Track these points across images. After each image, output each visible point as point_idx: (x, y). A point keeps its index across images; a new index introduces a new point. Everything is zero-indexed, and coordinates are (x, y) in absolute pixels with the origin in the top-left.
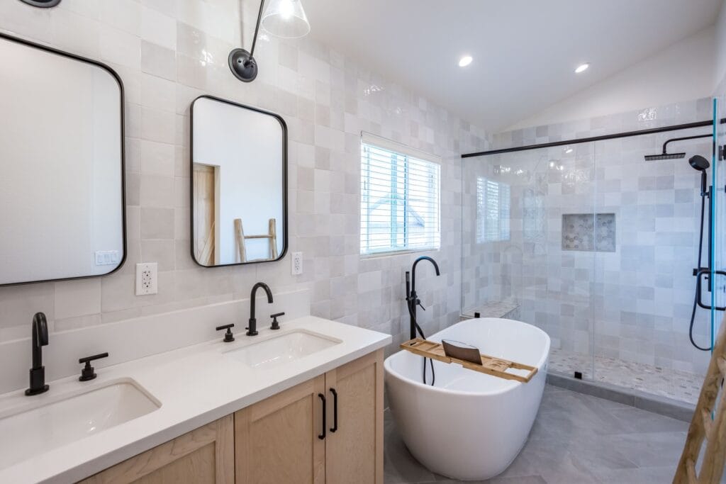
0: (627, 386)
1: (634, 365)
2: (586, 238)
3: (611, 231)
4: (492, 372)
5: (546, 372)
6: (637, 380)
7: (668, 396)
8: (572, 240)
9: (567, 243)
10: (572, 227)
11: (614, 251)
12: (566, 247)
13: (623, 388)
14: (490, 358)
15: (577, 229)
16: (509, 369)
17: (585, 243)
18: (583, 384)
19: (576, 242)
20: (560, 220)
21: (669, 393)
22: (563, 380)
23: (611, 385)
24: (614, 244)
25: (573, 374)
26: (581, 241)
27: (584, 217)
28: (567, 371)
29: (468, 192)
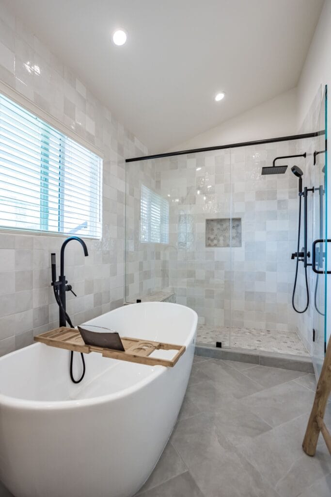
0: (252, 348)
1: (253, 330)
2: (221, 238)
3: (238, 233)
4: (135, 359)
5: (194, 345)
6: (258, 342)
7: (279, 351)
8: (212, 240)
9: (210, 242)
10: (212, 230)
11: (241, 246)
12: (209, 245)
13: (250, 350)
14: (136, 341)
15: (216, 231)
16: (156, 351)
17: (221, 242)
18: (222, 351)
19: (215, 242)
20: (204, 224)
21: (278, 349)
22: (207, 350)
23: (242, 349)
24: (240, 242)
25: (215, 344)
26: (219, 241)
27: (220, 221)
28: (209, 342)
29: (132, 194)
